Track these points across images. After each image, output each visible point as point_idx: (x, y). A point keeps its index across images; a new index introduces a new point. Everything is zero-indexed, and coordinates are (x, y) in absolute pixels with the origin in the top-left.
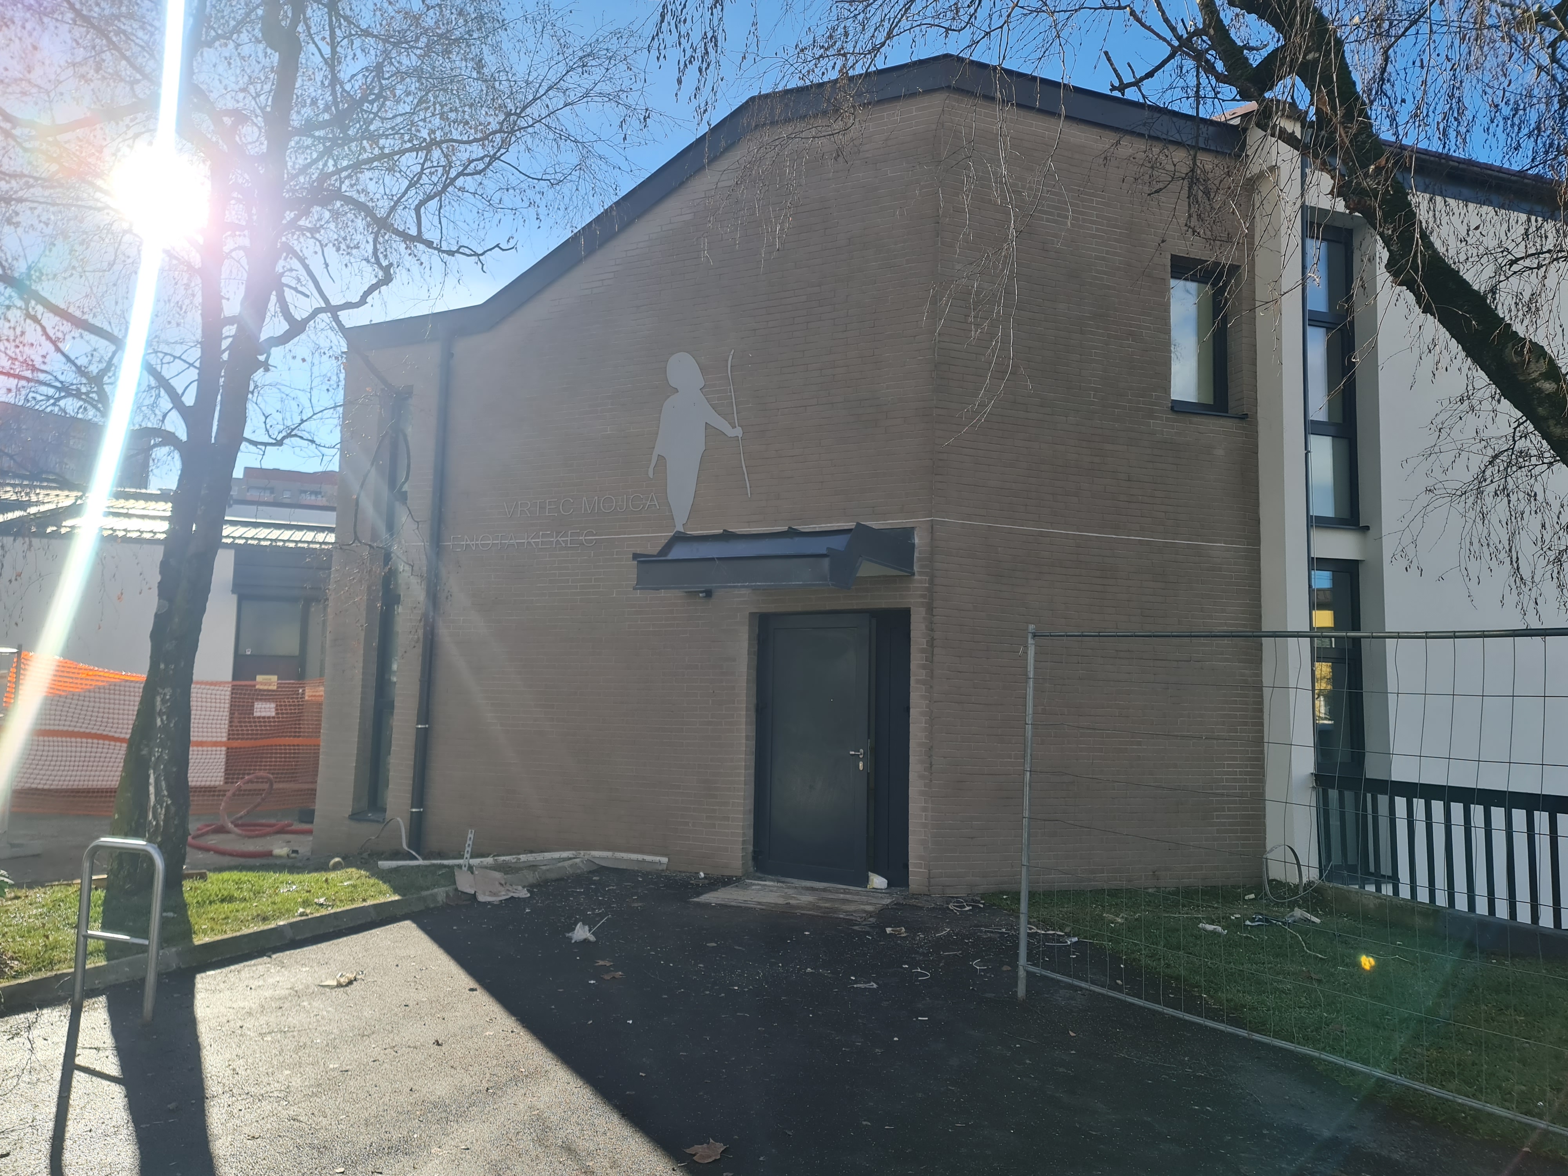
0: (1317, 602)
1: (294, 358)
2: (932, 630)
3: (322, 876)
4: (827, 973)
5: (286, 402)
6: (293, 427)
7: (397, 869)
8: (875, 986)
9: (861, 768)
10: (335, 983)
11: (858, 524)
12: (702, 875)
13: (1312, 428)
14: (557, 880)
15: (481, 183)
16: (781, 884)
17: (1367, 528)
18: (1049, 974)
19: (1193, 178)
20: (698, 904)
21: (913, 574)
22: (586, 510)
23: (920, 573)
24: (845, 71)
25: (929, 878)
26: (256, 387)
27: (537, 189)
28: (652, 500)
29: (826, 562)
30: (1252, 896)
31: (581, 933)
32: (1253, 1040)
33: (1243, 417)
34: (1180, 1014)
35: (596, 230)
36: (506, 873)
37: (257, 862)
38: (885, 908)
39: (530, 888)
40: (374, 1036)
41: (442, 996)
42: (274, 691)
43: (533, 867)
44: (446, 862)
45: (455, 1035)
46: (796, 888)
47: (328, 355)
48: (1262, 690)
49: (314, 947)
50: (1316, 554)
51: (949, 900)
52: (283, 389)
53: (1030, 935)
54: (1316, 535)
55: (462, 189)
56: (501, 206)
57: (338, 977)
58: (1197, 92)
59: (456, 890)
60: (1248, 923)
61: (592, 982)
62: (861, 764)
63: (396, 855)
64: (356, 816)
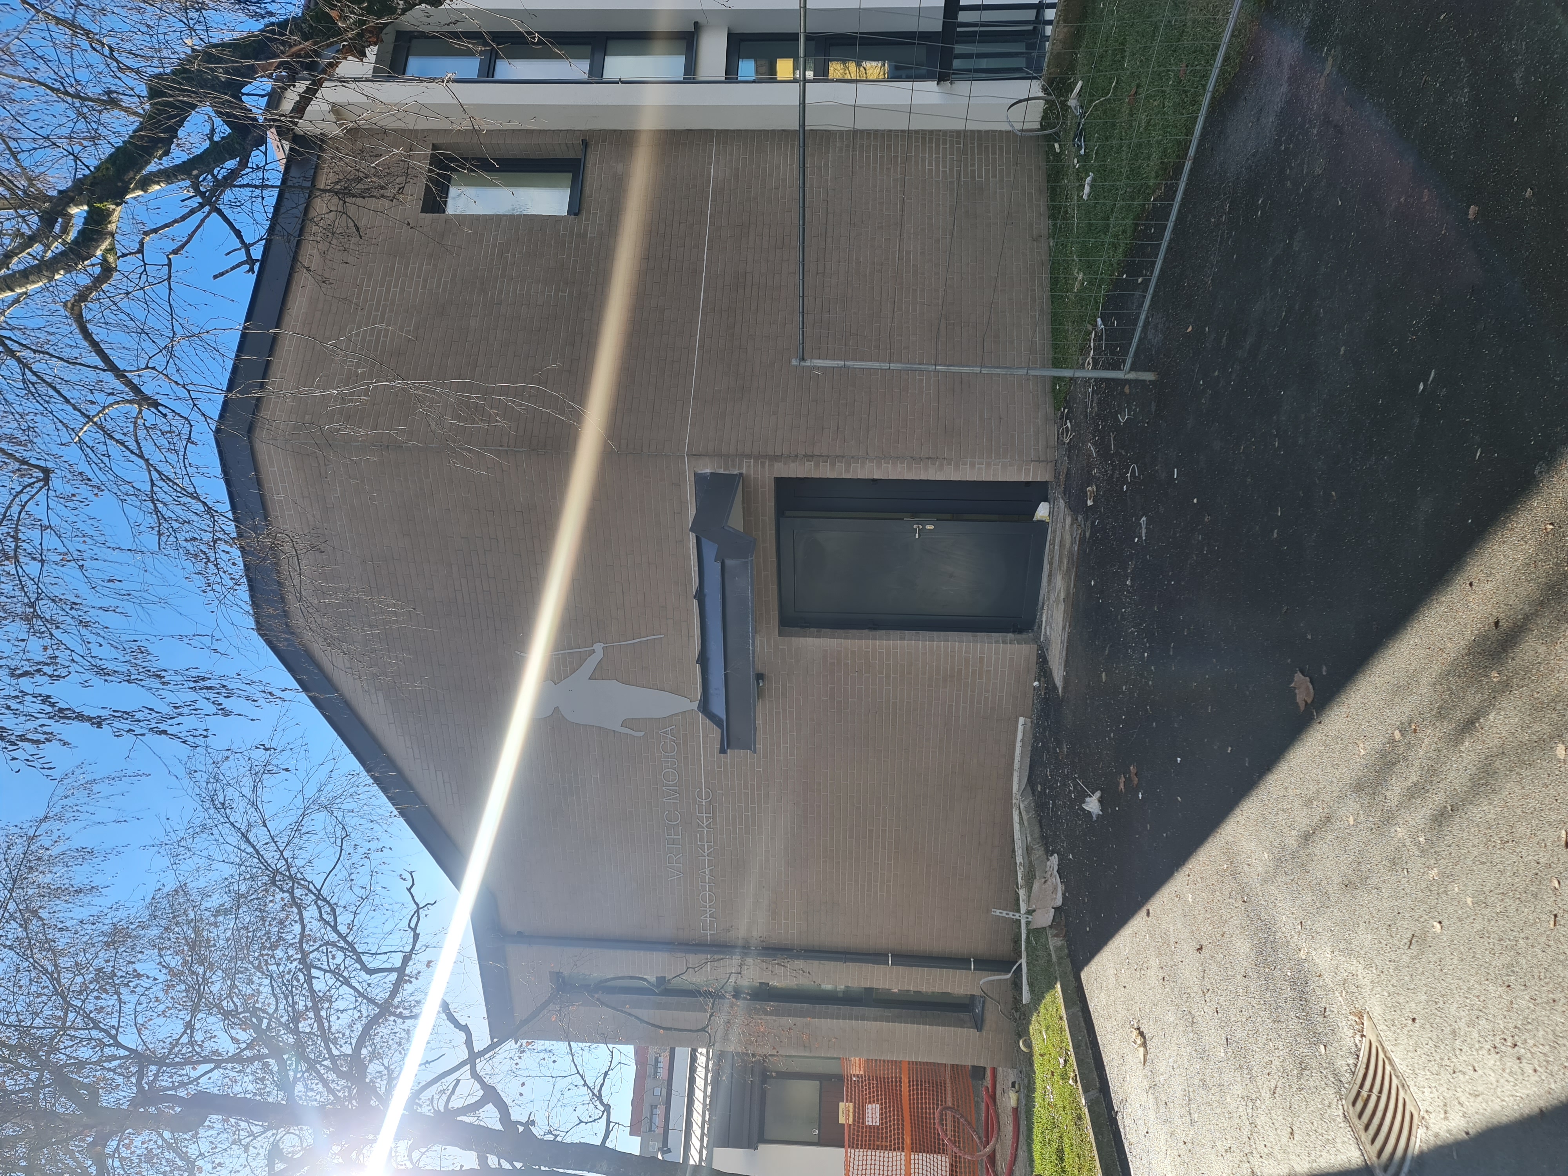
0: (769, 75)
1: (521, 1094)
2: (797, 456)
3: (1037, 1061)
4: (1131, 565)
5: (565, 1101)
6: (591, 1094)
7: (1031, 985)
8: (1144, 519)
9: (932, 527)
10: (1142, 1049)
11: (692, 530)
12: (1036, 683)
13: (596, 76)
14: (1041, 827)
15: (345, 907)
16: (1045, 607)
17: (696, 24)
18: (1132, 350)
19: (344, 193)
20: (1064, 688)
21: (741, 474)
22: (675, 799)
23: (740, 467)
24: (231, 541)
25: (1039, 461)
26: (550, 1132)
27: (352, 851)
28: (666, 733)
29: (729, 562)
30: (1057, 145)
31: (1092, 805)
32: (1195, 155)
33: (585, 144)
34: (1170, 225)
35: (394, 793)
36: (1034, 877)
37: (1023, 1123)
38: (1069, 505)
39: (1049, 853)
40: (1193, 1012)
41: (1154, 944)
42: (855, 1107)
43: (1028, 850)
44: (1024, 936)
45: (1193, 931)
46: (1049, 592)
47: (518, 1061)
48: (857, 130)
49: (1107, 1068)
50: (721, 75)
51: (1060, 442)
52: (552, 1104)
53: (1095, 367)
54: (702, 74)
55: (350, 927)
56: (368, 888)
57: (1136, 1046)
58: (256, 187)
59: (1050, 927)
60: (1082, 152)
61: (1140, 796)
62: (929, 527)
63: (1016, 984)
64: (978, 1024)
